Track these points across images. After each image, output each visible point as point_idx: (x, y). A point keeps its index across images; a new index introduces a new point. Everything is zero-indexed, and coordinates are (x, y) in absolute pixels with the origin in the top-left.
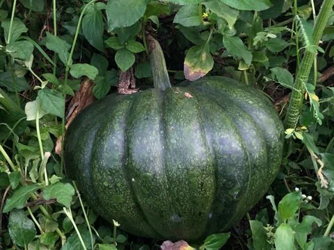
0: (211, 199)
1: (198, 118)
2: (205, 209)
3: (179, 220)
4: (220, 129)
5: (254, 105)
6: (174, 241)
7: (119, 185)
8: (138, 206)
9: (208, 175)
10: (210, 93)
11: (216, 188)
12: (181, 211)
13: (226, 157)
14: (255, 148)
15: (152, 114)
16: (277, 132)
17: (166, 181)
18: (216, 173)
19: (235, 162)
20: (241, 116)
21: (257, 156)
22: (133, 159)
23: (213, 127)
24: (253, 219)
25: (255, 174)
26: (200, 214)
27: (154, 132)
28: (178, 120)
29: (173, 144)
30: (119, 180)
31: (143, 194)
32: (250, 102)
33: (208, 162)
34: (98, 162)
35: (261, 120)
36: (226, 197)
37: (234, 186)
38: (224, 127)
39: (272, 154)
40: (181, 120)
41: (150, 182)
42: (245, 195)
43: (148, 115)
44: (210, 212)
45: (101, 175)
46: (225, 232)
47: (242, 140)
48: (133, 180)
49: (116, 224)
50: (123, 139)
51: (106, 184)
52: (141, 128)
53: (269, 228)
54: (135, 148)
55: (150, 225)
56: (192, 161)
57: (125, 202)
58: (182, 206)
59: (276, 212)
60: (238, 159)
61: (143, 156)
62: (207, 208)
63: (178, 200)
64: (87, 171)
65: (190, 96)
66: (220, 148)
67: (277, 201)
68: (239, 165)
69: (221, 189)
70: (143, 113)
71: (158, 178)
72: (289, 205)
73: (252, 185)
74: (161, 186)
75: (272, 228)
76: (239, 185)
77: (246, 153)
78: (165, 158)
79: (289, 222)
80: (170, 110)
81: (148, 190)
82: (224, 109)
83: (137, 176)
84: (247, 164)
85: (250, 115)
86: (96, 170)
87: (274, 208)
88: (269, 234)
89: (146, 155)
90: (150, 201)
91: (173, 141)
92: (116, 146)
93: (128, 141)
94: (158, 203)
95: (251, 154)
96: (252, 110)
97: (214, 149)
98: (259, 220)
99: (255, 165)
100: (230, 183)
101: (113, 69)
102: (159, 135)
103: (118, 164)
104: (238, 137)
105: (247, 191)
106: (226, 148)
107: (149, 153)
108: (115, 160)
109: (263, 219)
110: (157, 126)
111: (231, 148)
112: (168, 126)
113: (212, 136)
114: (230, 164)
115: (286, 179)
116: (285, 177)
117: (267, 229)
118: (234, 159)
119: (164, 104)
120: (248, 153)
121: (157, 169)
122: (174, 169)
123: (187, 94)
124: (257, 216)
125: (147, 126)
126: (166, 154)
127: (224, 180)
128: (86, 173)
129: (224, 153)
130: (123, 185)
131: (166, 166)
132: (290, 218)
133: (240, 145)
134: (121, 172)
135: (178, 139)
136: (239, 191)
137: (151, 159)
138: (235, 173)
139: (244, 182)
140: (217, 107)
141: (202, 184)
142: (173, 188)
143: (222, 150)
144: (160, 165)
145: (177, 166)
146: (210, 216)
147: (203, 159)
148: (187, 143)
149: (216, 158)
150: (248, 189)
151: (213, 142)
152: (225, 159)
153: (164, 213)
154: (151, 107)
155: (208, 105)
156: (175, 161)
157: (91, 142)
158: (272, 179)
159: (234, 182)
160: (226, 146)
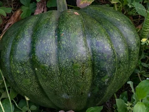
0: (89, 84)
1: (82, 28)
2: (85, 90)
3: (68, 97)
4: (97, 35)
5: (121, 22)
7: (27, 72)
8: (40, 87)
9: (87, 67)
10: (92, 14)
11: (93, 76)
12: (69, 91)
13: (100, 55)
14: (121, 50)
15: (50, 24)
16: (136, 40)
17: (58, 70)
18: (93, 66)
19: (106, 59)
20: (112, 28)
21: (122, 55)
22: (36, 54)
23: (92, 34)
24: (118, 97)
25: (120, 68)
26: (82, 94)
27: (51, 36)
28: (67, 28)
29: (63, 45)
30: (27, 69)
31: (43, 79)
32: (118, 20)
33: (87, 58)
34: (13, 56)
35: (125, 32)
36: (100, 83)
37: (105, 75)
38: (100, 35)
39: (132, 55)
40: (70, 28)
41: (47, 70)
42: (113, 82)
43: (48, 24)
44: (89, 93)
45: (15, 65)
46: (99, 106)
47: (111, 43)
48: (36, 69)
49: (27, 99)
50: (30, 41)
51: (18, 72)
52: (42, 33)
53: (129, 104)
54: (37, 47)
55: (50, 100)
56: (76, 56)
57: (31, 84)
58: (69, 88)
59: (134, 94)
60: (109, 56)
61: (43, 53)
62: (87, 90)
63: (66, 84)
65: (78, 14)
66: (96, 48)
67: (135, 86)
68: (109, 60)
69: (97, 77)
70: (45, 24)
71: (52, 68)
72: (143, 89)
73: (118, 75)
74: (55, 74)
75: (130, 104)
76: (109, 75)
77: (114, 53)
78: (58, 54)
79: (143, 101)
80: (63, 22)
81: (46, 76)
82: (101, 23)
83: (38, 67)
84: (115, 60)
85: (118, 28)
86: (12, 62)
87: (133, 90)
88: (128, 108)
89: (45, 52)
90: (47, 84)
91: (64, 42)
92: (25, 46)
93: (33, 43)
94: (53, 85)
95: (118, 54)
96: (119, 25)
97: (92, 49)
98: (122, 99)
99: (120, 62)
100: (102, 73)
101: (34, 3)
102: (54, 39)
103: (26, 59)
104: (109, 42)
105: (114, 79)
106: (101, 48)
107: (46, 51)
108: (24, 55)
109: (124, 98)
110: (53, 33)
111: (104, 49)
112: (61, 33)
113: (91, 40)
114: (103, 60)
115: (139, 73)
116: (138, 72)
117: (127, 105)
118: (106, 57)
119: (59, 19)
120: (115, 53)
121: (52, 62)
122: (64, 62)
123: (76, 13)
124: (121, 95)
125: (46, 32)
126: (58, 51)
127: (99, 71)
128: (7, 64)
129: (99, 52)
130: (29, 72)
131: (58, 60)
132: (144, 98)
133: (110, 47)
134: (29, 64)
135: (67, 41)
136: (109, 78)
137: (48, 55)
138: (106, 66)
139: (112, 73)
140: (95, 22)
141: (83, 73)
142: (63, 76)
143: (98, 50)
144: (54, 59)
145: (65, 59)
146: (89, 95)
147: (84, 55)
148: (73, 44)
149: (93, 55)
150: (115, 78)
151: (92, 44)
152: (100, 56)
153: (57, 93)
154: (51, 20)
155: (90, 20)
156: (65, 56)
157: (11, 44)
158: (131, 72)
159: (105, 72)
160: (100, 47)
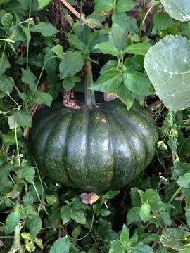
3: (92, 188)
5: (142, 128)
6: (88, 193)
9: (110, 171)
17: (86, 172)
18: (115, 169)
20: (133, 135)
22: (69, 159)
27: (82, 145)
29: (92, 154)
33: (111, 164)
34: (49, 156)
40: (98, 140)
41: (77, 172)
45: (50, 163)
48: (68, 168)
51: (52, 167)
52: (74, 142)
56: (102, 164)
64: (42, 156)
65: (105, 121)
68: (128, 165)
69: (117, 176)
71: (82, 170)
74: (83, 174)
80: (92, 132)
84: (132, 164)
86: (47, 160)
92: (60, 149)
95: (135, 158)
97: (115, 156)
99: (137, 164)
100: (122, 174)
107: (78, 157)
112: (90, 143)
114: (123, 165)
119: (89, 125)
121: (82, 166)
122: (91, 167)
125: (78, 141)
126: (87, 158)
131: (87, 164)
134: (62, 163)
135: (95, 151)
136: (126, 177)
139: (130, 173)
140: (119, 129)
141: (106, 175)
142: (90, 176)
146: (110, 186)
147: (108, 163)
149: (115, 161)
151: (115, 152)
152: (120, 162)
155: (115, 128)
157: (45, 141)
159: (124, 174)
